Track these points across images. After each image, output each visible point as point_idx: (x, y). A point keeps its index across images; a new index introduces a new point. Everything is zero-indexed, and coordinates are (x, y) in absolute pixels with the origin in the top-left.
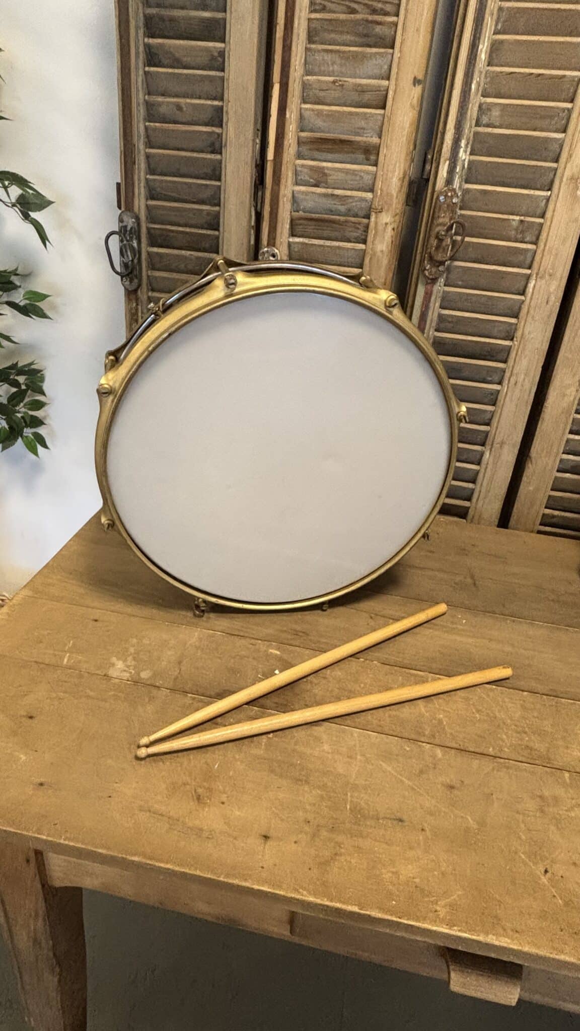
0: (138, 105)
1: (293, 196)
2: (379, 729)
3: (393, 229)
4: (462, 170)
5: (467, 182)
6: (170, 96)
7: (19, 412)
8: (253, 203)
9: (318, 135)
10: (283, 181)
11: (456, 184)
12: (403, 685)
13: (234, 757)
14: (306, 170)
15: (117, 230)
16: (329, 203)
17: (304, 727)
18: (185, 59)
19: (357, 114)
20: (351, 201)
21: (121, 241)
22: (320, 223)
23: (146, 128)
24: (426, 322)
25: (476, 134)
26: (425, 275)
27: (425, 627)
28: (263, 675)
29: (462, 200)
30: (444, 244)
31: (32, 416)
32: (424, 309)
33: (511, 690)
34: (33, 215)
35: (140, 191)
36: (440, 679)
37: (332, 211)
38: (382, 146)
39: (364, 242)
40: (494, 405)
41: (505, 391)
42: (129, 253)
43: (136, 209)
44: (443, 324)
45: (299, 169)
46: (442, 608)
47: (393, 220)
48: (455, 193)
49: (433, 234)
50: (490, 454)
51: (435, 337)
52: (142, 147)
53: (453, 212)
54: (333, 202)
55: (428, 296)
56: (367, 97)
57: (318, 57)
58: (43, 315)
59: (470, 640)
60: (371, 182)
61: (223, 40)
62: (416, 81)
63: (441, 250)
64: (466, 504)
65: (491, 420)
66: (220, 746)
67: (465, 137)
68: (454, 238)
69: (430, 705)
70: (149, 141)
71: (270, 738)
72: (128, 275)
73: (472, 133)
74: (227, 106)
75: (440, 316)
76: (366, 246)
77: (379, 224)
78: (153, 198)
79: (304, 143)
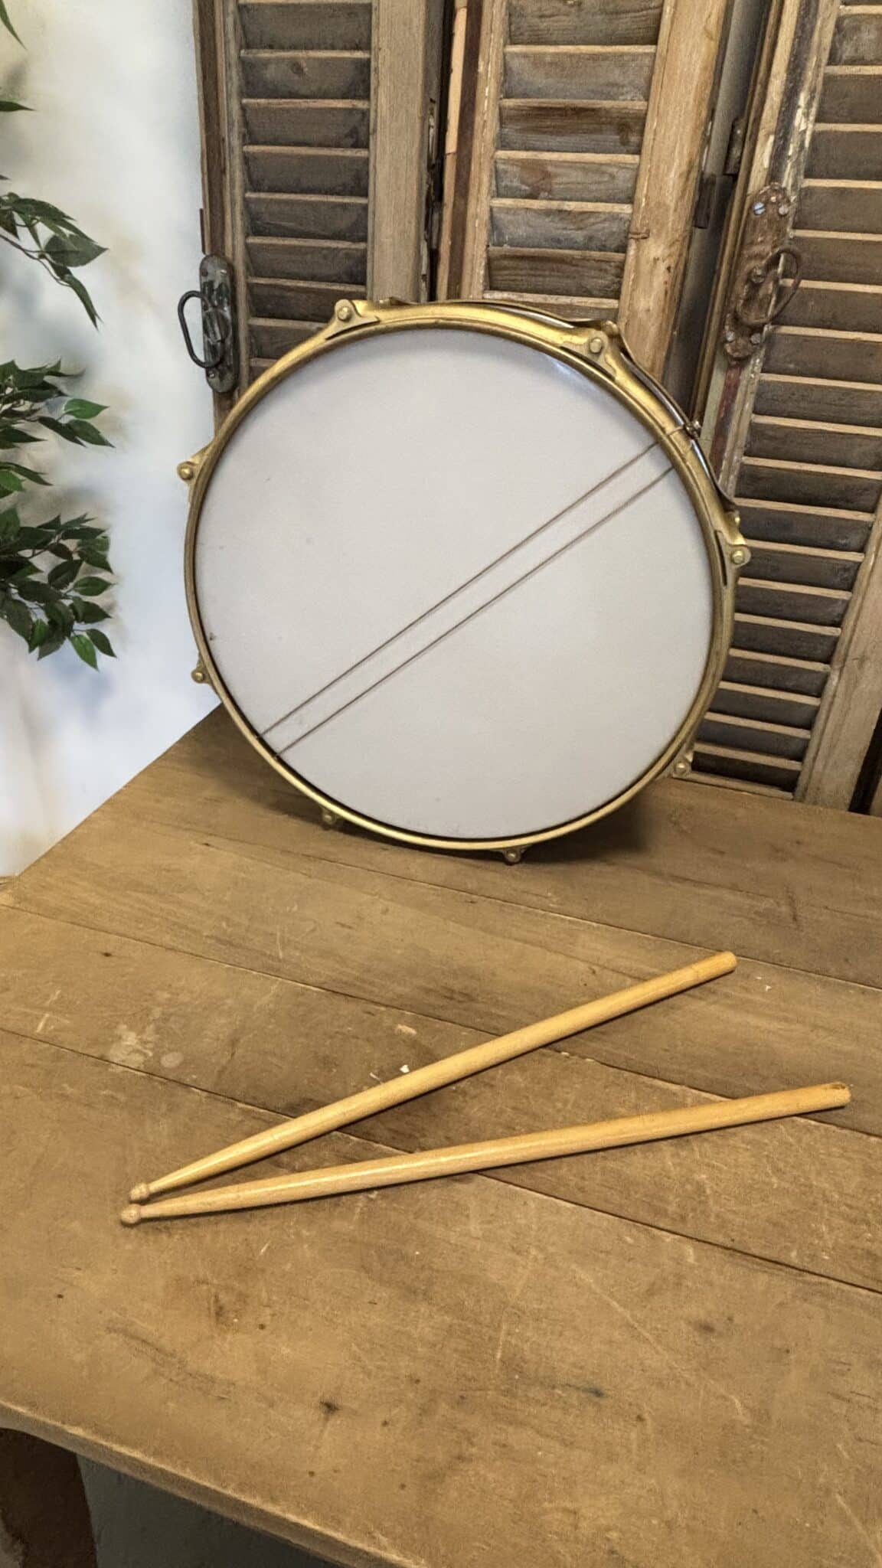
0: (229, 66)
1: (492, 217)
2: (580, 1197)
3: (669, 269)
4: (800, 151)
5: (809, 174)
6: (282, 48)
7: (66, 597)
8: (423, 232)
9: (534, 102)
10: (473, 191)
11: (787, 180)
12: (636, 1111)
13: (298, 1234)
14: (515, 169)
15: (198, 289)
16: (555, 228)
17: (437, 1182)
19: (605, 57)
20: (592, 220)
21: (205, 308)
22: (539, 265)
23: (243, 108)
24: (725, 438)
25: (829, 80)
26: (725, 350)
27: (693, 997)
28: (378, 1075)
29: (798, 211)
30: (761, 293)
31: (87, 603)
32: (722, 416)
33: (845, 1132)
34: (77, 272)
35: (235, 222)
36: (710, 1102)
37: (559, 241)
38: (649, 113)
39: (617, 295)
40: (850, 588)
41: (871, 564)
42: (217, 329)
43: (229, 254)
44: (760, 442)
45: (501, 167)
46: (726, 960)
47: (667, 252)
48: (785, 196)
49: (742, 275)
50: (840, 677)
51: (743, 465)
52: (236, 141)
53: (780, 232)
54: (560, 225)
55: (731, 391)
56: (624, 24)
58: (99, 441)
59: (775, 1026)
60: (630, 185)
63: (756, 305)
64: (794, 765)
65: (842, 616)
66: (277, 1210)
67: (807, 86)
68: (781, 282)
69: (683, 1153)
70: (250, 133)
71: (372, 1200)
72: (216, 366)
73: (820, 79)
74: (377, 60)
75: (754, 428)
76: (619, 303)
77: (643, 261)
78: (257, 233)
79: (511, 118)
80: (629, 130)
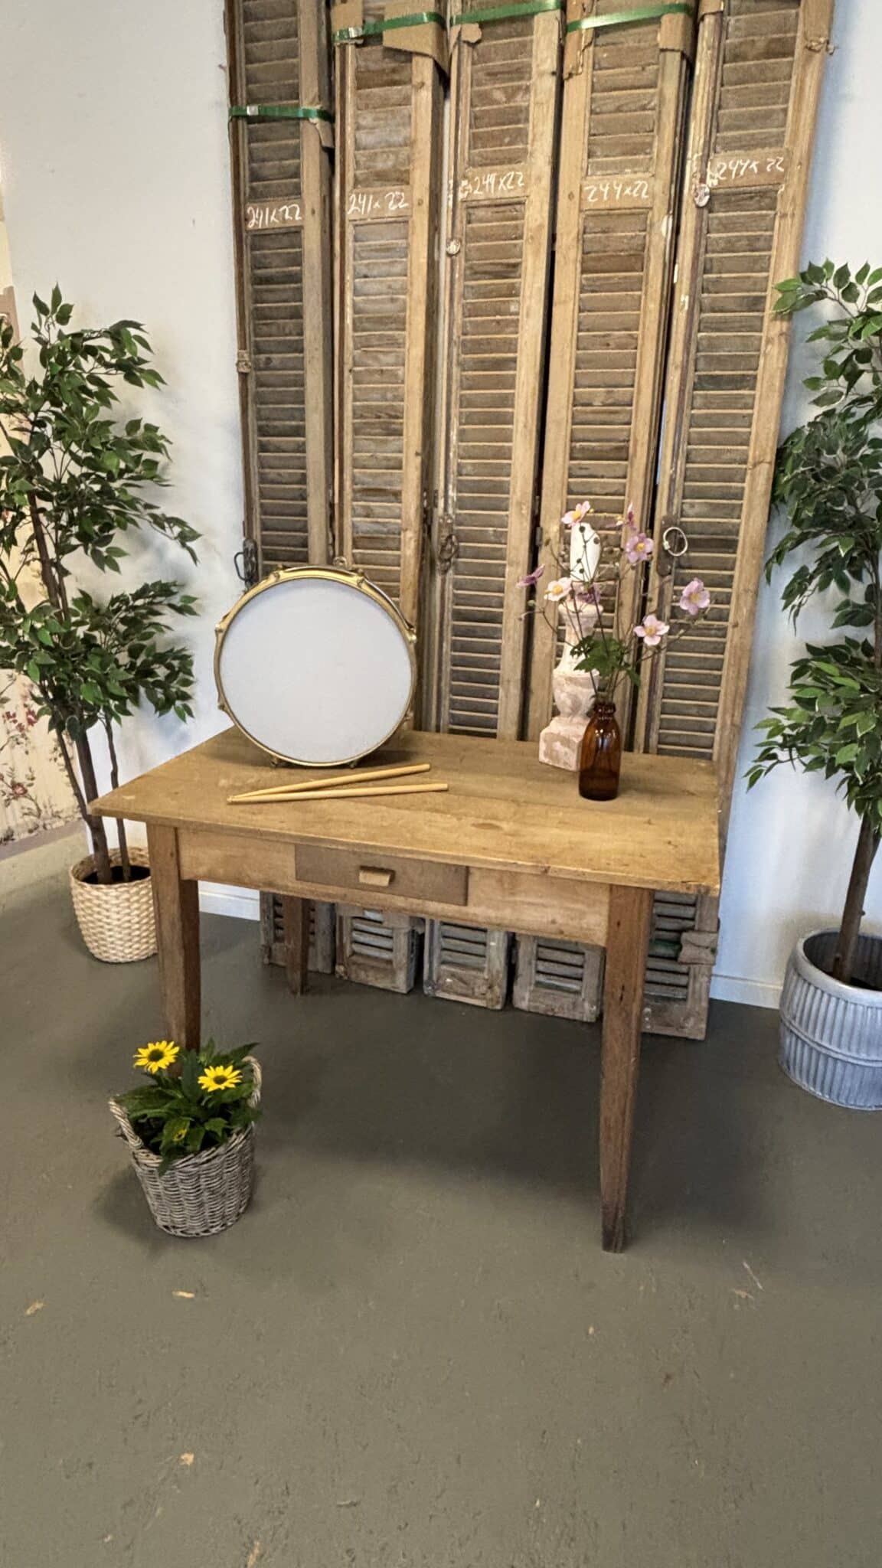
0: (255, 475)
1: (353, 524)
3: (415, 541)
4: (453, 502)
5: (458, 509)
6: (274, 469)
7: (173, 688)
9: (365, 487)
10: (346, 516)
11: (450, 511)
14: (359, 508)
15: (241, 550)
16: (377, 527)
18: (282, 448)
19: (386, 473)
20: (388, 525)
21: (245, 559)
22: (373, 540)
25: (459, 481)
26: (439, 567)
29: (456, 521)
30: (447, 547)
31: (182, 691)
34: (188, 544)
35: (258, 527)
37: (379, 532)
38: (402, 492)
39: (399, 550)
41: (503, 644)
42: (250, 566)
43: (254, 538)
45: (355, 508)
47: (414, 535)
48: (451, 516)
50: (502, 691)
52: (258, 500)
53: (451, 528)
55: (444, 581)
56: (392, 463)
57: (361, 442)
58: (193, 613)
60: (399, 513)
61: (304, 436)
62: (417, 454)
63: (446, 551)
64: (494, 729)
67: (451, 483)
68: (455, 544)
70: (262, 496)
72: (248, 579)
73: (456, 482)
74: (308, 474)
75: (455, 594)
76: (401, 553)
77: (406, 538)
78: (266, 530)
79: (357, 492)
80: (397, 495)
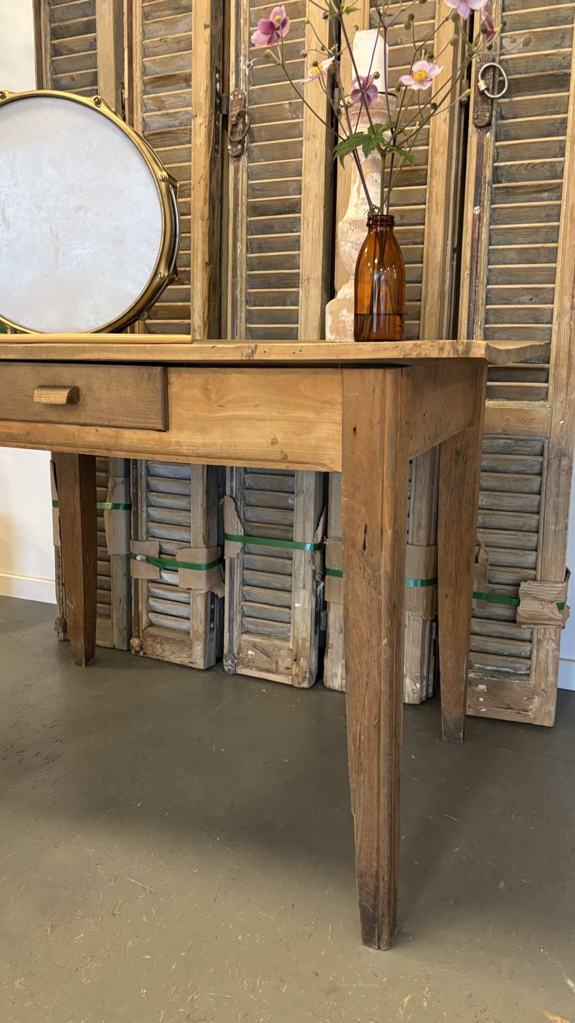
1: (144, 121)
4: (245, 77)
5: (250, 85)
6: (67, 73)
9: (155, 76)
10: (135, 111)
11: (242, 86)
14: (150, 101)
16: (167, 121)
18: (75, 48)
19: (176, 57)
20: (179, 115)
22: (163, 136)
24: (238, 190)
25: (249, 52)
26: (229, 154)
29: (249, 98)
30: (238, 129)
32: (235, 181)
37: (170, 126)
38: (192, 73)
39: (190, 142)
40: (298, 249)
41: (302, 236)
45: (146, 101)
47: (204, 120)
48: (240, 92)
51: (247, 202)
53: (241, 105)
54: (169, 119)
56: (182, 45)
57: (151, 28)
60: (189, 99)
61: (94, 31)
62: (206, 26)
63: (237, 134)
67: (242, 55)
73: (246, 52)
74: (99, 71)
75: (249, 186)
77: (196, 126)
79: (148, 83)
80: (187, 80)
